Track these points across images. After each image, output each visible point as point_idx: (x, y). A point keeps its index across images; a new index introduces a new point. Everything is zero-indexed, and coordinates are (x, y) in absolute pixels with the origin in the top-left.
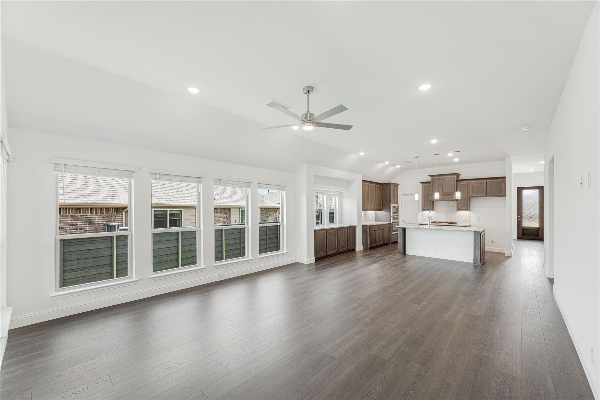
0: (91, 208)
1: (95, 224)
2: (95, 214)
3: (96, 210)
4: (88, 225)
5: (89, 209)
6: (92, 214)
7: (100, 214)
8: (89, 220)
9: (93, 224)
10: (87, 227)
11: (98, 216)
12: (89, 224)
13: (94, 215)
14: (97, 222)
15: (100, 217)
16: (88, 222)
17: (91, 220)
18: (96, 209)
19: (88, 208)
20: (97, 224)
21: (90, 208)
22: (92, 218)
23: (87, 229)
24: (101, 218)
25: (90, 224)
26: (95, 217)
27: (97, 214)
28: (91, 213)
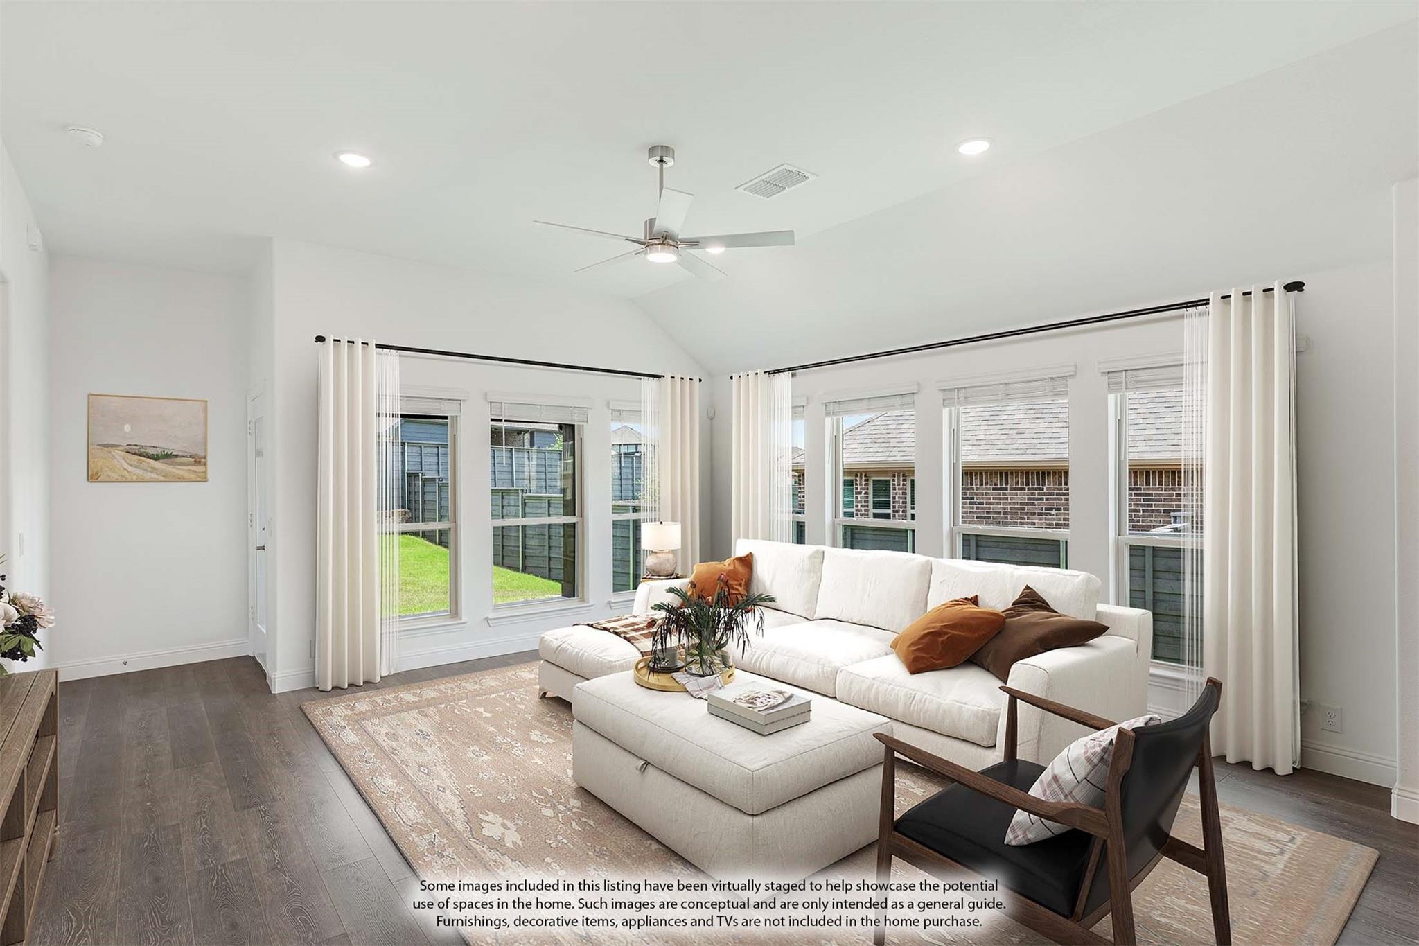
0: (1149, 472)
1: (1159, 511)
2: (1157, 486)
3: (1161, 476)
4: (1141, 513)
5: (1143, 474)
6: (1151, 486)
7: (1170, 486)
8: (1144, 500)
9: (1153, 511)
10: (1139, 517)
11: (1165, 491)
12: (1144, 511)
13: (1157, 489)
14: (1164, 506)
15: (1172, 495)
16: (1142, 505)
17: (1149, 500)
18: (1160, 472)
19: (1140, 472)
20: (1165, 511)
21: (1146, 472)
22: (1151, 495)
23: (1138, 521)
24: (1174, 497)
25: (1148, 511)
26: (1160, 495)
27: (1163, 487)
28: (1148, 484)
